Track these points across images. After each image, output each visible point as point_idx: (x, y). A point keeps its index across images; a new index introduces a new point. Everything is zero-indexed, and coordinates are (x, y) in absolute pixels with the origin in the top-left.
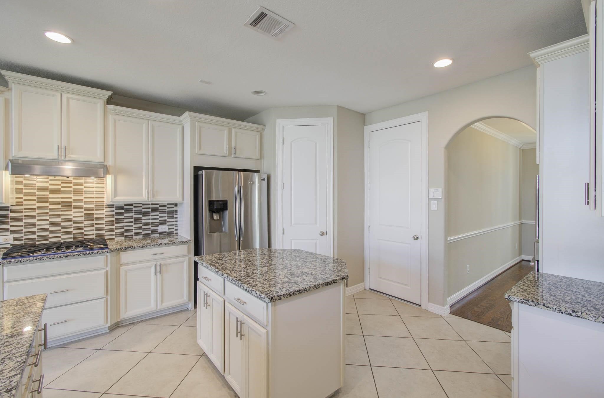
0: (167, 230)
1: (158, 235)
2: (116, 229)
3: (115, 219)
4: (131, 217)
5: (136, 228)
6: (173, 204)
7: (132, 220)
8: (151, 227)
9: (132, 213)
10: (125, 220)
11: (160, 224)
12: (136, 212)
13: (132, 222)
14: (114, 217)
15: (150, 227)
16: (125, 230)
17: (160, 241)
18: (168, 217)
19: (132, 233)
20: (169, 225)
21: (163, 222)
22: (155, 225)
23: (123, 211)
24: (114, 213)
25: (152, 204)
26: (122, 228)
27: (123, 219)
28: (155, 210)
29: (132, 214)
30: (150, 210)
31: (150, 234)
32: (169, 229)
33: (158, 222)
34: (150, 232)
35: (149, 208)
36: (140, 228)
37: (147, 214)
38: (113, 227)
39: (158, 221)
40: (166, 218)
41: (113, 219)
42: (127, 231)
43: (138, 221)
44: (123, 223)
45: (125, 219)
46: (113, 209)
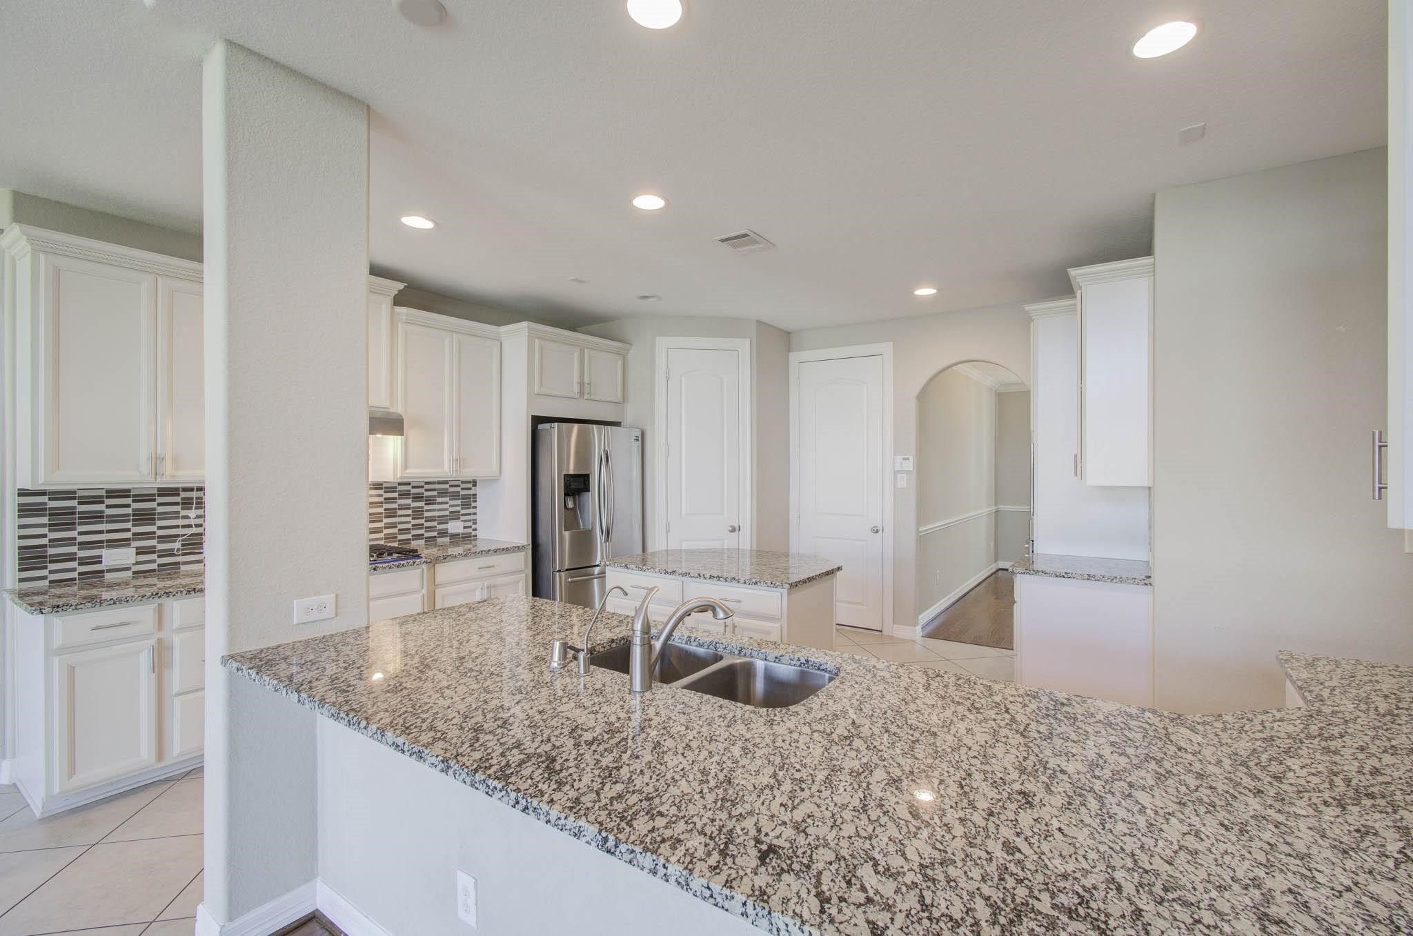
0: (461, 531)
1: (447, 539)
2: (385, 528)
3: (385, 510)
4: (407, 507)
5: (416, 526)
6: (469, 482)
7: (409, 512)
8: (438, 524)
9: (409, 498)
10: (400, 513)
11: (451, 519)
12: (418, 497)
13: (409, 515)
14: (382, 507)
15: (435, 524)
16: (399, 530)
17: (451, 551)
18: (465, 506)
19: (409, 536)
20: (465, 521)
21: (455, 516)
22: (443, 520)
23: (396, 495)
24: (381, 499)
25: (439, 483)
26: (393, 526)
27: (396, 509)
28: (443, 493)
29: (409, 501)
30: (435, 493)
31: (435, 537)
32: (464, 528)
33: (447, 516)
34: (435, 534)
35: (434, 490)
36: (420, 526)
37: (430, 501)
38: (382, 525)
39: (447, 513)
40: (458, 509)
41: (381, 510)
42: (402, 531)
43: (418, 513)
44: (396, 516)
45: (400, 509)
46: (381, 492)
